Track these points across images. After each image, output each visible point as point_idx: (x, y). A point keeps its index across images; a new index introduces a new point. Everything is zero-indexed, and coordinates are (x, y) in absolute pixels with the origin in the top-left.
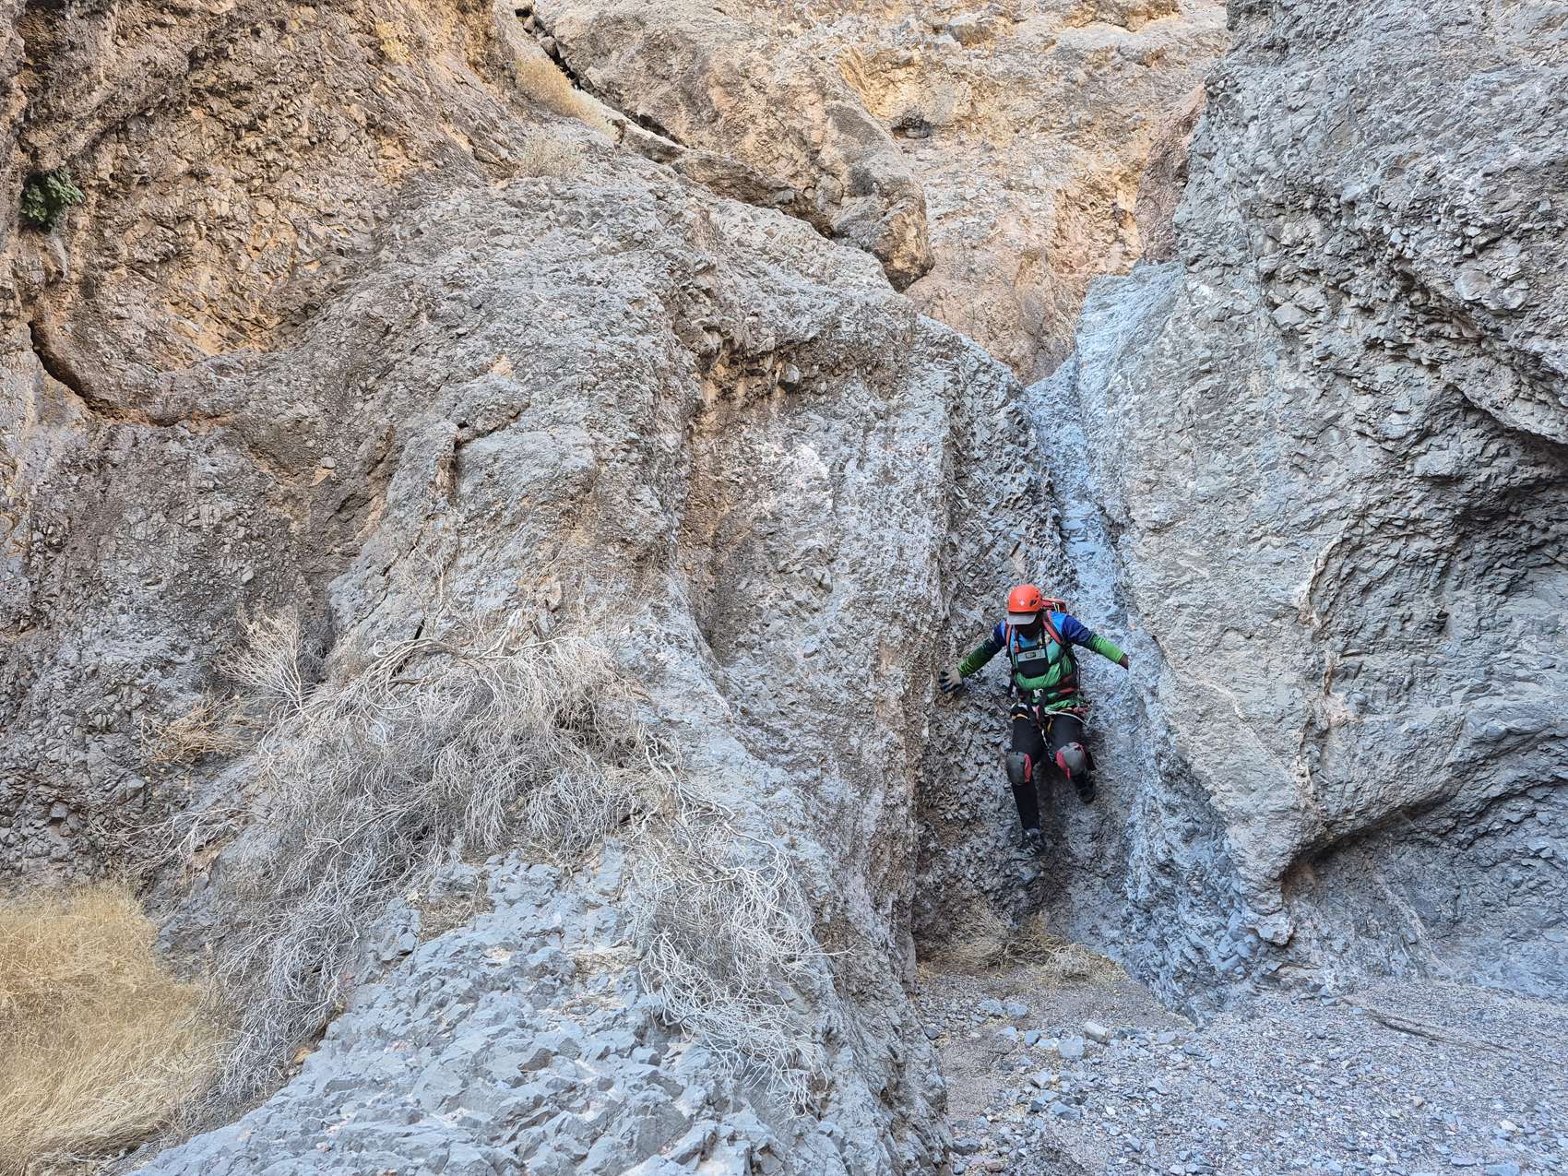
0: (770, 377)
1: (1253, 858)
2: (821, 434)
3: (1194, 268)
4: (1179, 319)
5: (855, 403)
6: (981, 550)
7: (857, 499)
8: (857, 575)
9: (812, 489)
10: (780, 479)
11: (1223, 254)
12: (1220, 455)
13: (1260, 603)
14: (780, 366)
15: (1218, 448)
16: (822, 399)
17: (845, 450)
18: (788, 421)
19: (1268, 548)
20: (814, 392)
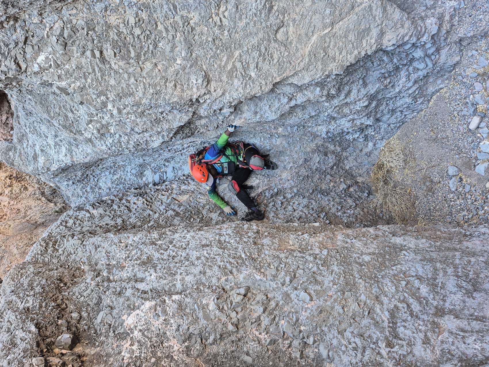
0: (66, 358)
1: (403, 30)
2: (115, 312)
3: (23, 66)
4: (59, 77)
5: (89, 291)
6: (178, 216)
7: (170, 278)
8: (234, 270)
9: (165, 312)
10: (154, 339)
11: (17, 44)
12: (160, 45)
13: (263, 15)
14: (57, 351)
15: (156, 46)
16: (84, 314)
17: (129, 292)
18: (102, 338)
19: (226, 14)
20: (79, 322)
